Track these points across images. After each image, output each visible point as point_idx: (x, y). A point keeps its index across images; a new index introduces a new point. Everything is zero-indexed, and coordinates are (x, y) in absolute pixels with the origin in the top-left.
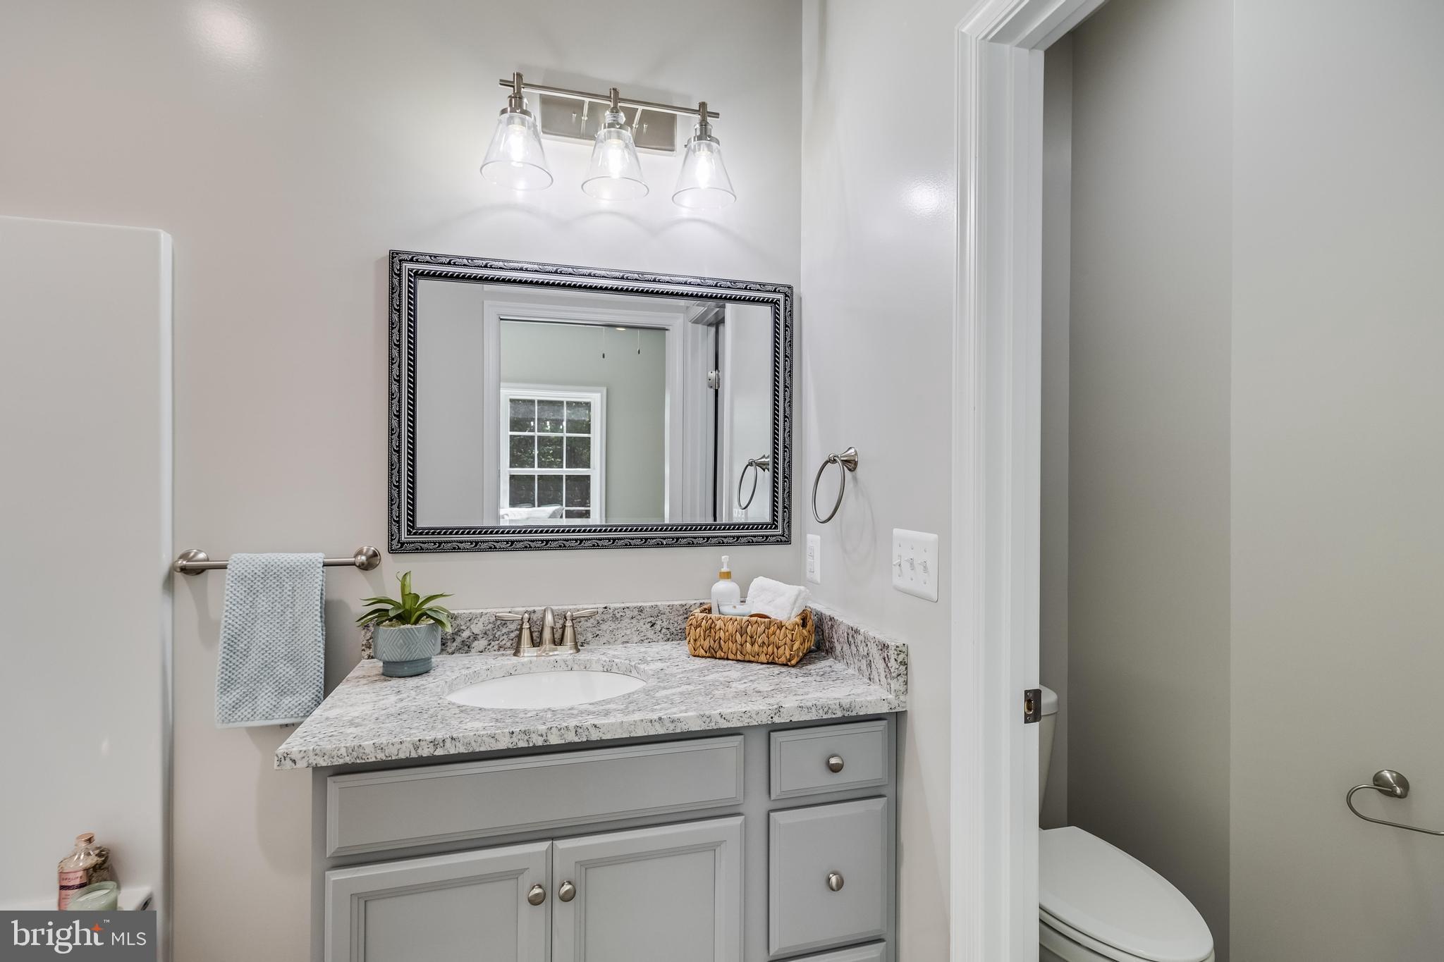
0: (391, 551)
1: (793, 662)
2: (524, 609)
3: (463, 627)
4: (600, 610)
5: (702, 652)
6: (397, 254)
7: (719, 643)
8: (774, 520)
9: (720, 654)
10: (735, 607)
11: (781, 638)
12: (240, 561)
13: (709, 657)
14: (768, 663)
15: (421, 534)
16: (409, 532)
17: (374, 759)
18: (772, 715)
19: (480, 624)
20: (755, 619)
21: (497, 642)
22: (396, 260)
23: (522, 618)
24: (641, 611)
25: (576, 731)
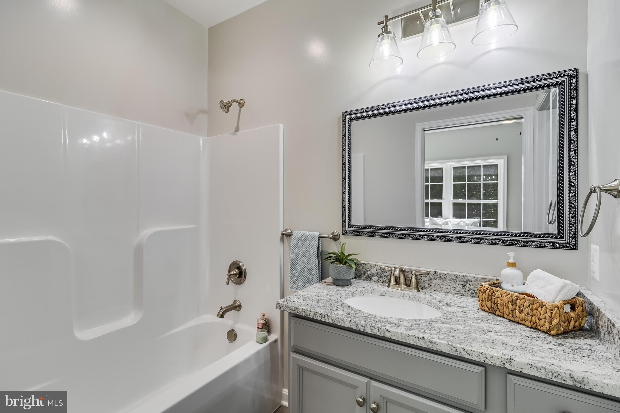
0: (343, 234)
1: (552, 333)
2: (394, 266)
3: (368, 270)
4: (432, 273)
5: (486, 309)
6: (344, 113)
7: (497, 306)
8: (559, 232)
9: (497, 312)
10: (513, 286)
11: (542, 313)
12: (297, 233)
13: (491, 313)
14: (532, 328)
15: (353, 227)
16: (349, 227)
17: (302, 315)
18: (504, 362)
19: (375, 269)
20: (523, 296)
21: (382, 279)
22: (344, 115)
23: (391, 270)
24: (457, 277)
25: (378, 330)
